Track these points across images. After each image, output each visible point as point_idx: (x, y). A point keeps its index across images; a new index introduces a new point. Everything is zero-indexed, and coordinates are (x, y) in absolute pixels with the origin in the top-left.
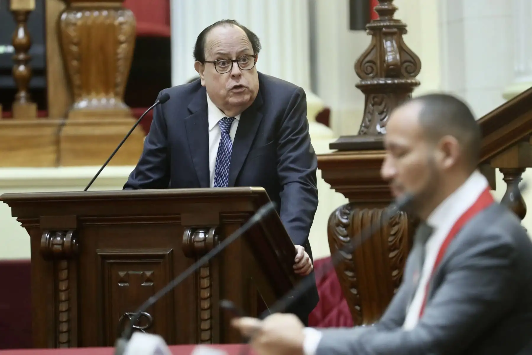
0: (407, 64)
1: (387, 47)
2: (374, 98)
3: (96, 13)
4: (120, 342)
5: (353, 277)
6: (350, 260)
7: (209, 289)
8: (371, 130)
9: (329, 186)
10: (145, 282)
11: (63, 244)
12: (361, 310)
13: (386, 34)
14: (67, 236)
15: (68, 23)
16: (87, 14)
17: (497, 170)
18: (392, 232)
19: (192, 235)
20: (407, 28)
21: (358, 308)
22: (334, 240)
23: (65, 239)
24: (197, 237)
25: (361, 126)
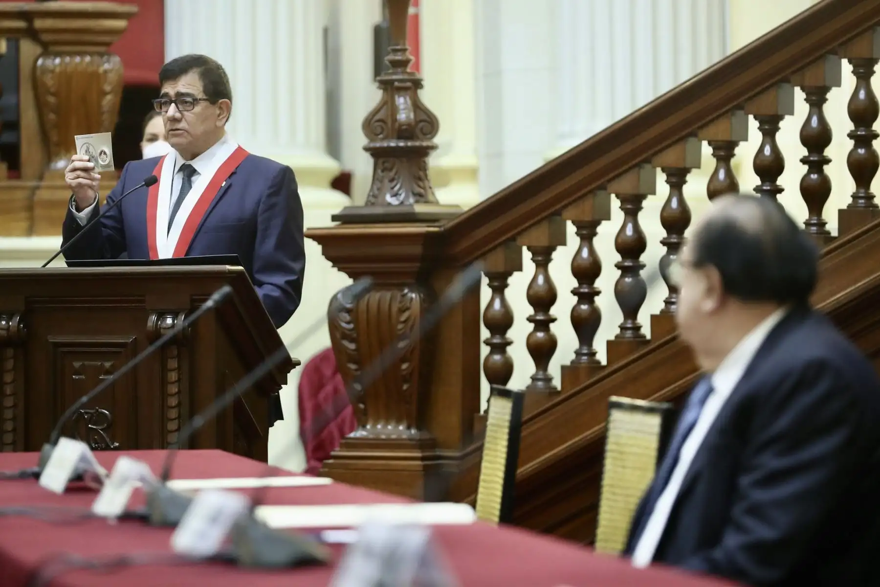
0: (421, 124)
1: (399, 104)
2: (384, 163)
3: (78, 59)
4: (47, 447)
5: (356, 370)
6: (354, 350)
7: (177, 384)
8: (380, 200)
9: (330, 264)
10: (104, 375)
11: (8, 329)
12: (365, 409)
13: (400, 90)
14: (13, 320)
15: (45, 70)
16: (68, 59)
17: (525, 248)
18: (403, 318)
19: (158, 320)
20: (423, 83)
21: (362, 406)
22: (336, 327)
23: (10, 323)
24: (164, 322)
25: (369, 195)
